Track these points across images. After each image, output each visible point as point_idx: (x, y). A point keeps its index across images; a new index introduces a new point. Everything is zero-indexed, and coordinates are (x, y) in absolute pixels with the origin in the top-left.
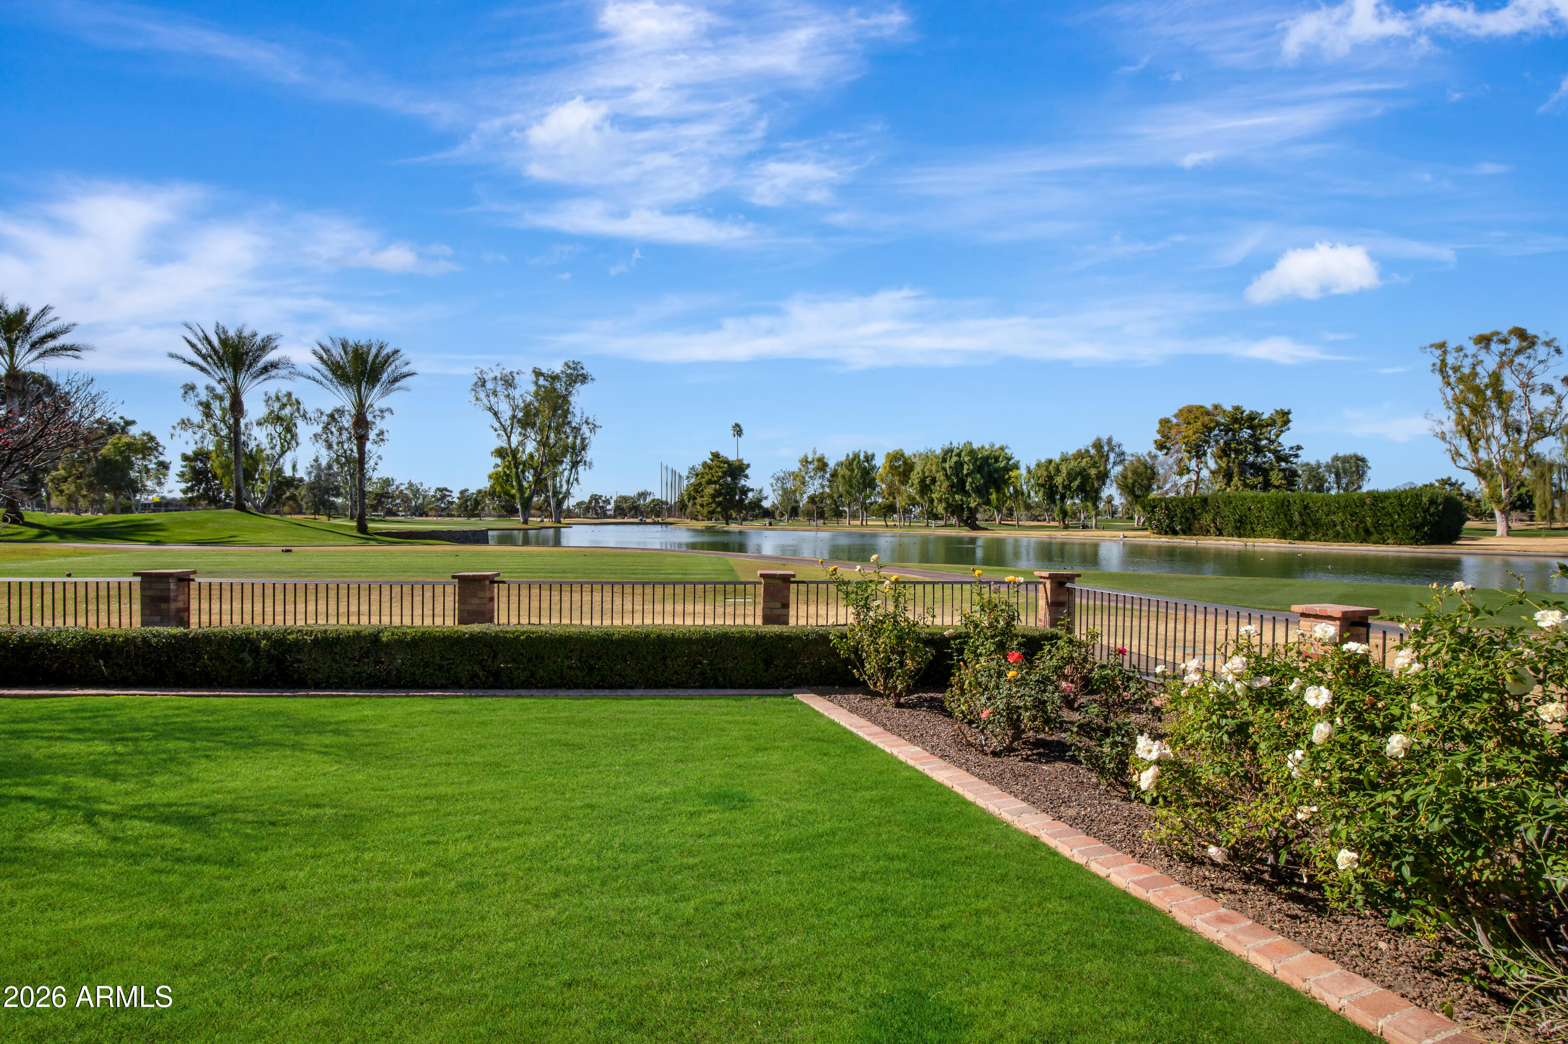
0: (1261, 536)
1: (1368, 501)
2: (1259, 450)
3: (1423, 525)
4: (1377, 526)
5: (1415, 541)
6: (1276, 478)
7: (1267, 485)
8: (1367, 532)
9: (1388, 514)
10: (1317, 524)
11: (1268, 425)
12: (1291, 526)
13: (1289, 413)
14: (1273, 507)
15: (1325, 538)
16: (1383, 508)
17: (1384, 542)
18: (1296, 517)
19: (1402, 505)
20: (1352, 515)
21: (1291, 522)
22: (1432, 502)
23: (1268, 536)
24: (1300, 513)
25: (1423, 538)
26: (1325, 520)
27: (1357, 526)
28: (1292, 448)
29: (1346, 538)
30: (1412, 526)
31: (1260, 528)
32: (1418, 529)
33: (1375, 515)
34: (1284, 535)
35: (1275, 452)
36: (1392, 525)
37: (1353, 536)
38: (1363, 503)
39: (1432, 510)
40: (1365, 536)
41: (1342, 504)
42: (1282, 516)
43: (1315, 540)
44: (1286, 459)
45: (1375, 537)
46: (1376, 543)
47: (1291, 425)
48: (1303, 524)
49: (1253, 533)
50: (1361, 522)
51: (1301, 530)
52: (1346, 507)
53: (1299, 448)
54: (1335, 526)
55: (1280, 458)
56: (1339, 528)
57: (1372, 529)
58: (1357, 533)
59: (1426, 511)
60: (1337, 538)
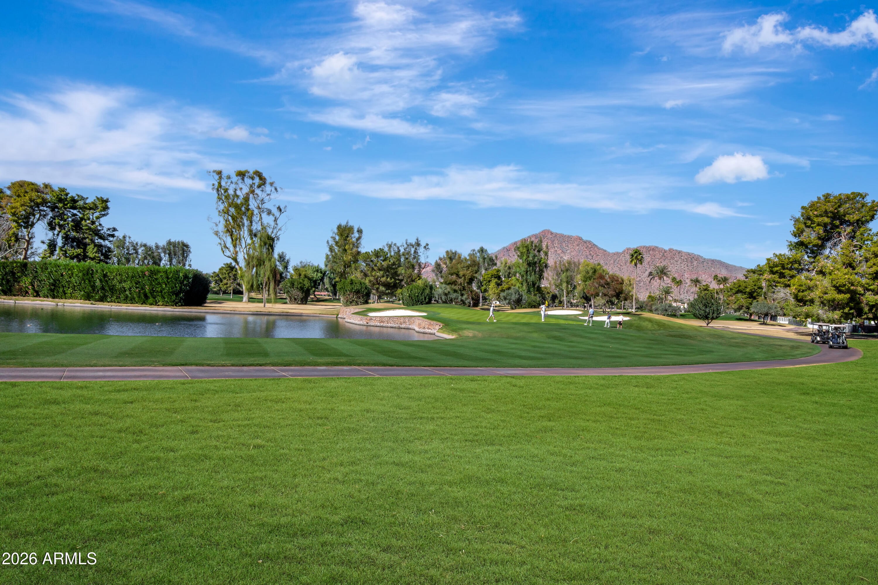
0: (71, 297)
1: (147, 273)
3: (180, 292)
4: (152, 291)
5: (175, 304)
8: (146, 296)
9: (159, 283)
10: (112, 289)
11: (91, 208)
12: (94, 290)
13: (107, 201)
14: (80, 274)
15: (118, 300)
16: (156, 279)
17: (156, 304)
18: (98, 283)
19: (168, 278)
20: (136, 284)
21: (93, 287)
22: (186, 277)
23: (76, 298)
24: (101, 280)
25: (180, 302)
26: (118, 286)
27: (140, 291)
28: (109, 229)
29: (132, 301)
30: (174, 293)
31: (69, 291)
32: (177, 294)
33: (151, 284)
34: (88, 297)
35: (95, 231)
36: (161, 292)
37: (137, 299)
38: (144, 276)
39: (185, 282)
40: (144, 299)
41: (130, 275)
42: (87, 282)
43: (111, 302)
45: (151, 300)
46: (151, 304)
47: (109, 210)
48: (103, 288)
49: (64, 296)
50: (142, 289)
51: (101, 294)
52: (132, 277)
53: (115, 229)
54: (125, 291)
56: (127, 293)
57: (149, 295)
58: (139, 297)
59: (182, 283)
60: (126, 300)
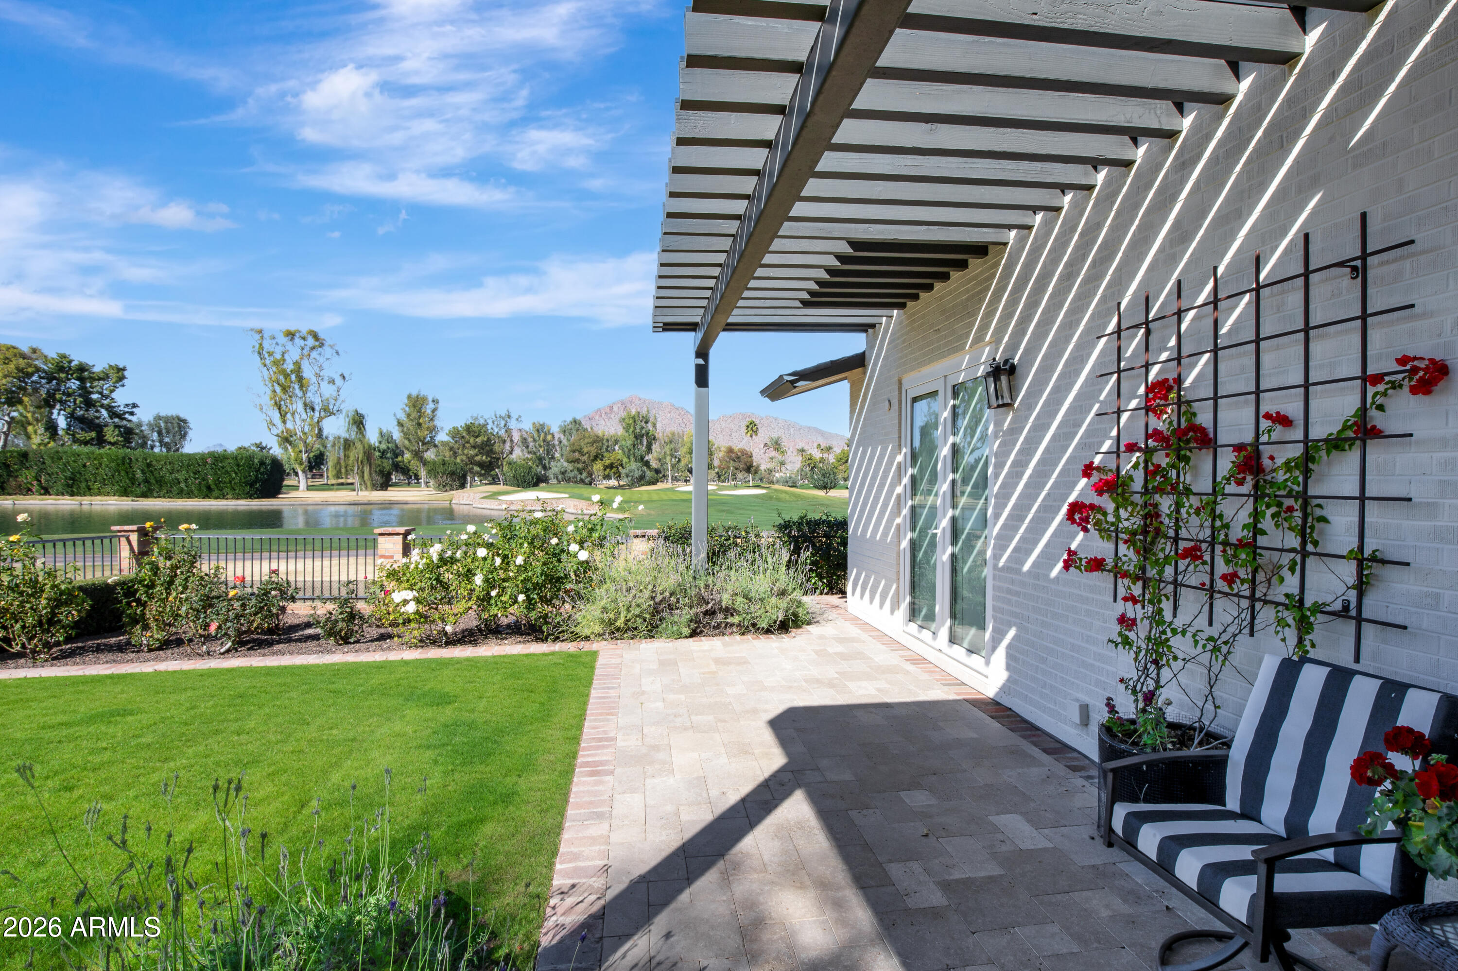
0: (99, 494)
1: (209, 460)
2: (89, 404)
3: (255, 482)
4: (218, 483)
5: (250, 496)
6: (110, 434)
7: (100, 441)
8: (209, 488)
9: (227, 472)
10: (160, 482)
11: (100, 379)
12: (133, 484)
13: (124, 369)
14: (113, 465)
15: (169, 495)
16: (223, 467)
17: (224, 497)
18: (139, 475)
19: (238, 465)
20: (195, 473)
21: (133, 480)
22: (262, 463)
23: (108, 494)
24: (143, 472)
25: (256, 493)
26: (169, 477)
27: (200, 483)
28: (127, 405)
29: (190, 495)
30: (246, 483)
31: (97, 485)
32: (251, 485)
33: (216, 474)
34: (125, 492)
35: (109, 409)
36: (230, 482)
37: (196, 492)
38: (205, 463)
39: (262, 470)
40: (207, 492)
41: (186, 463)
42: (123, 473)
43: (159, 497)
44: (120, 416)
45: (216, 492)
46: (216, 498)
47: (125, 381)
48: (146, 481)
49: (89, 491)
50: (204, 480)
51: (143, 488)
52: (188, 466)
53: (135, 406)
54: (179, 483)
55: (113, 414)
56: (183, 485)
57: (213, 486)
58: (200, 490)
59: (258, 471)
60: (181, 494)
